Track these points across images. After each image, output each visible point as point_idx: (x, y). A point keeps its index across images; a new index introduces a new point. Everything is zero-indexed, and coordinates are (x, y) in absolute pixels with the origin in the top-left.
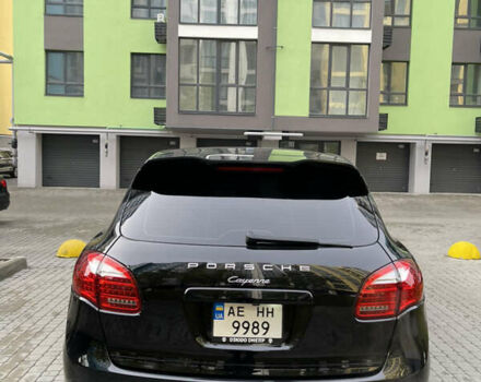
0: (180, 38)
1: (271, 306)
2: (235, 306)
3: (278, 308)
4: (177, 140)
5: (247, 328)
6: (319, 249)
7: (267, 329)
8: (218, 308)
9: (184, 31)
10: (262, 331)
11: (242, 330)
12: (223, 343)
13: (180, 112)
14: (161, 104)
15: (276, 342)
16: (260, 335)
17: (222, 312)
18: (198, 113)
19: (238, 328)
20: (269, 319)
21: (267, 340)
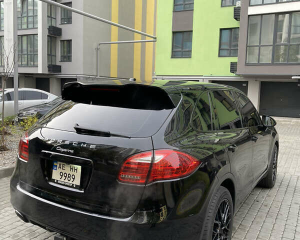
0: (249, 16)
1: (76, 166)
2: (62, 163)
3: (79, 168)
4: (247, 83)
5: (66, 177)
6: (111, 137)
7: (74, 179)
8: (55, 164)
9: (252, 11)
10: (72, 180)
11: (64, 178)
12: (55, 183)
13: (247, 64)
14: (235, 60)
15: (77, 187)
16: (71, 182)
17: (56, 166)
18: (259, 64)
19: (62, 176)
20: (75, 173)
21: (73, 185)
